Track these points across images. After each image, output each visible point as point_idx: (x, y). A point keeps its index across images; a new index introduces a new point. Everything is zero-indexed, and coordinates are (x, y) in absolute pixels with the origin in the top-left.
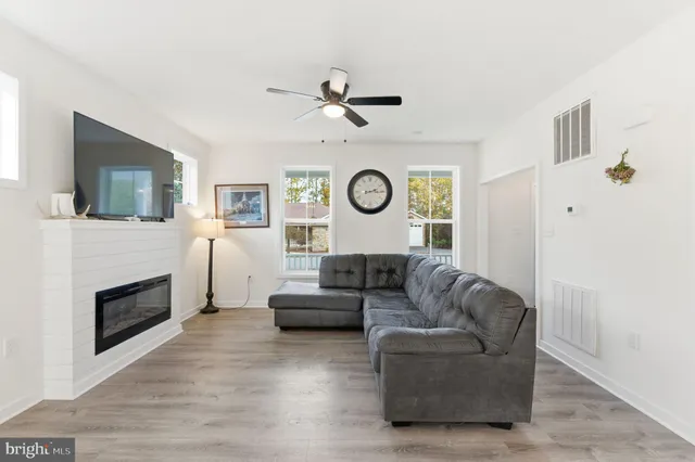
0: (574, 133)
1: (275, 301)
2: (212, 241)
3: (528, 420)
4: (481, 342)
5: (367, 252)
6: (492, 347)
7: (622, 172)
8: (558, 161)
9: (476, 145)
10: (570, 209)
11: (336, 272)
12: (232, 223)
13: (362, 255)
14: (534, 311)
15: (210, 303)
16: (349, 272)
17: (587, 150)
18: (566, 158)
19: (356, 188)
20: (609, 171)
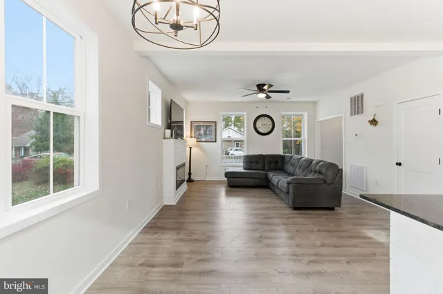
0: (357, 104)
1: (228, 175)
2: (191, 148)
3: (340, 207)
4: (324, 180)
5: (264, 154)
6: (328, 181)
7: (374, 122)
8: (351, 115)
9: (315, 103)
10: (356, 135)
11: (251, 162)
12: (199, 140)
13: (262, 155)
14: (342, 169)
15: (190, 177)
16: (257, 163)
17: (362, 112)
18: (355, 114)
19: (258, 123)
20: (369, 121)
